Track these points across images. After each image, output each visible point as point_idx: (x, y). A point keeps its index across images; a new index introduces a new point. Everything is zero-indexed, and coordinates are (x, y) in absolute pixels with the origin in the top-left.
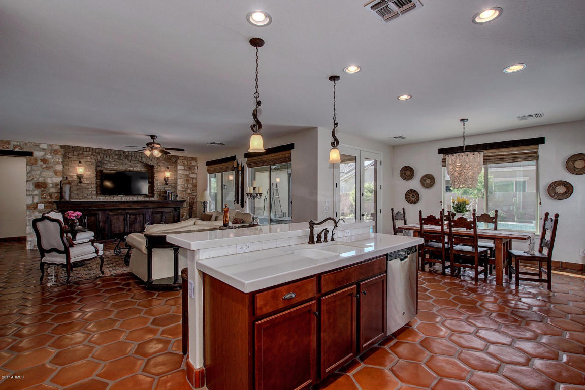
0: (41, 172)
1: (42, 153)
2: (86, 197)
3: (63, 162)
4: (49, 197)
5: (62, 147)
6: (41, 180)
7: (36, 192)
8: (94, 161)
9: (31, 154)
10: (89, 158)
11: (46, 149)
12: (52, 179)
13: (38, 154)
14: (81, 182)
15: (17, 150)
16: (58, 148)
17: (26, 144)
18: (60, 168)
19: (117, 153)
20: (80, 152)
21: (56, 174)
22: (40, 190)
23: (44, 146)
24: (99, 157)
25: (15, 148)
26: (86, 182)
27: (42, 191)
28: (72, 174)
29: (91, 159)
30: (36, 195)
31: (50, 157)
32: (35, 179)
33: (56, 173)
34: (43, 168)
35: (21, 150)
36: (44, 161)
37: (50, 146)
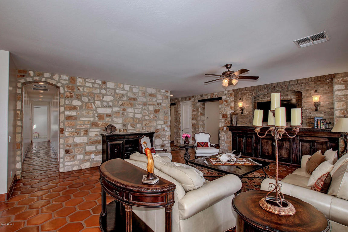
0: (225, 108)
1: (225, 97)
2: (246, 123)
3: (234, 101)
4: (228, 123)
5: (233, 90)
6: (225, 113)
8: (250, 97)
9: (220, 98)
10: (248, 95)
11: (226, 94)
12: (229, 112)
13: (224, 98)
14: (242, 113)
15: (216, 97)
16: (231, 92)
17: (219, 93)
18: (232, 104)
19: (265, 87)
20: (243, 92)
21: (231, 109)
22: (224, 119)
23: (226, 92)
24: (253, 93)
25: (215, 96)
26: (246, 113)
27: (225, 120)
28: (238, 108)
29: (249, 95)
30: (223, 122)
31: (229, 98)
32: (222, 113)
33: (231, 107)
34: (226, 106)
35: (217, 97)
36: (226, 101)
37: (228, 91)
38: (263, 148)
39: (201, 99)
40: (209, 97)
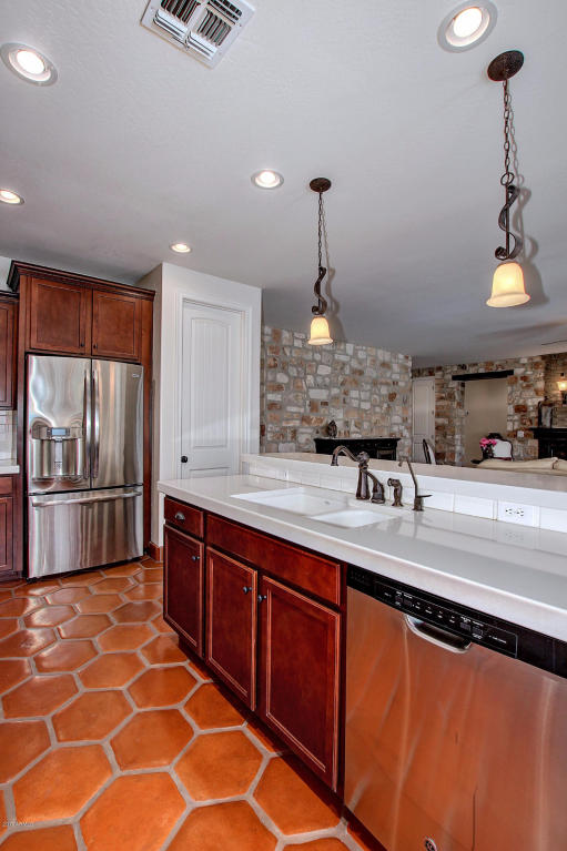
0: (521, 393)
1: (523, 370)
3: (544, 378)
4: (529, 423)
5: (543, 357)
6: (521, 402)
7: (516, 417)
9: (511, 372)
11: (526, 364)
12: (533, 401)
13: (519, 371)
14: (565, 403)
15: (500, 370)
16: (539, 359)
17: (508, 362)
18: (541, 385)
20: (566, 360)
21: (537, 394)
22: (520, 414)
23: (525, 361)
25: (497, 368)
27: (522, 416)
28: (555, 392)
30: (516, 420)
31: (531, 373)
32: (515, 402)
33: (537, 392)
34: (523, 388)
35: (502, 370)
36: (524, 378)
37: (531, 358)
39: (462, 373)
40: (482, 371)
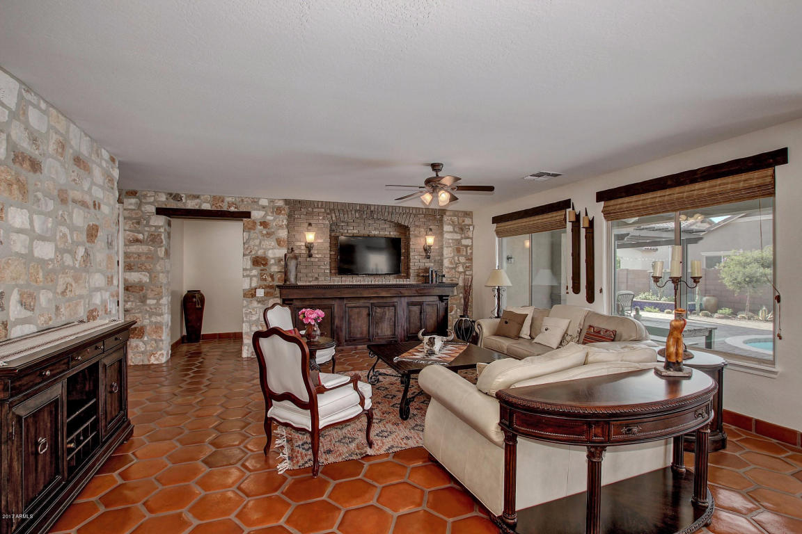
0: (260, 242)
1: (262, 213)
2: (317, 279)
3: (287, 226)
4: (270, 279)
5: (287, 202)
6: (260, 253)
7: (254, 272)
8: (327, 222)
9: (247, 215)
10: (321, 218)
11: (266, 206)
12: (276, 253)
13: (257, 215)
14: (310, 256)
15: (232, 209)
16: (281, 203)
17: (242, 200)
18: (283, 234)
19: (358, 208)
20: (310, 209)
21: (279, 244)
22: (259, 268)
23: (264, 202)
24: (333, 215)
25: (230, 207)
26: (317, 256)
27: (261, 270)
28: (298, 244)
29: (324, 219)
30: (255, 276)
31: (272, 218)
32: (253, 253)
33: (279, 242)
34: (263, 235)
35: (236, 210)
36: (264, 224)
37: (272, 201)
38: (352, 325)
39: (173, 205)
40: (206, 206)
